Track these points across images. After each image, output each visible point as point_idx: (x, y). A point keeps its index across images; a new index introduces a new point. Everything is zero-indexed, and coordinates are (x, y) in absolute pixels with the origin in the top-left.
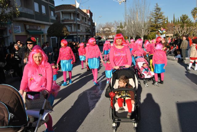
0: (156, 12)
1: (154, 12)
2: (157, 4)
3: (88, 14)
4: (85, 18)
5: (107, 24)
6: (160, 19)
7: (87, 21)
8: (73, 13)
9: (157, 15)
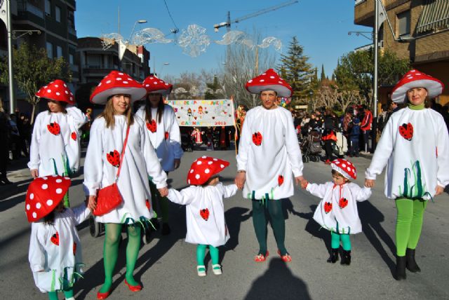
0: (292, 55)
1: (288, 56)
2: (294, 39)
4: (134, 64)
5: (184, 76)
6: (303, 71)
7: (137, 71)
8: (109, 55)
9: (295, 62)
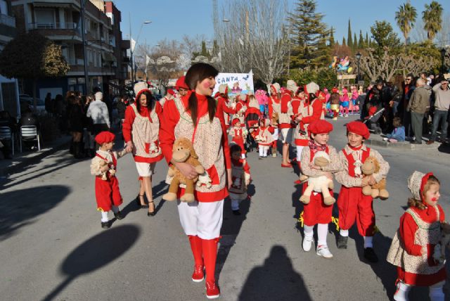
3: (110, 15)
5: (162, 45)
6: (316, 33)
7: (106, 34)
8: (66, 9)
9: (306, 21)
